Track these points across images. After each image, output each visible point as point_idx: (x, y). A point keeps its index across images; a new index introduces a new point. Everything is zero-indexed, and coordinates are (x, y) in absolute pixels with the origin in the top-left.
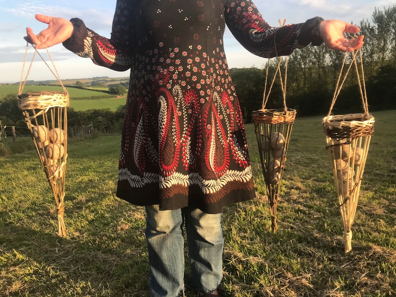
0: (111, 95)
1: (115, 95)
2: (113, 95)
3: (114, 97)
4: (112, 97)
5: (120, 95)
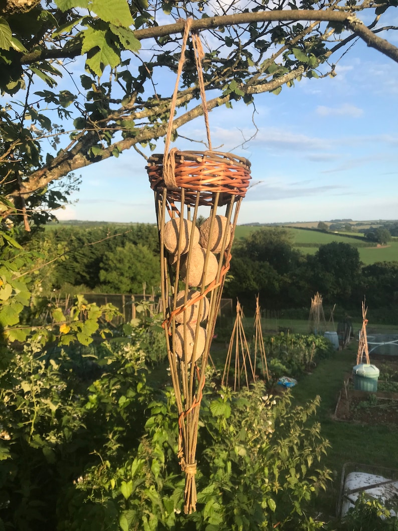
0: (368, 243)
1: (374, 244)
2: (371, 243)
3: (372, 246)
4: (369, 246)
5: (381, 244)
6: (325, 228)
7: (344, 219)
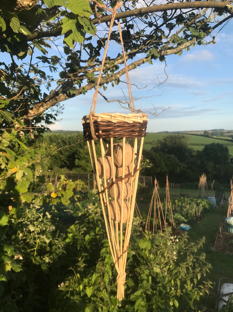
6: (208, 135)
7: (219, 129)
